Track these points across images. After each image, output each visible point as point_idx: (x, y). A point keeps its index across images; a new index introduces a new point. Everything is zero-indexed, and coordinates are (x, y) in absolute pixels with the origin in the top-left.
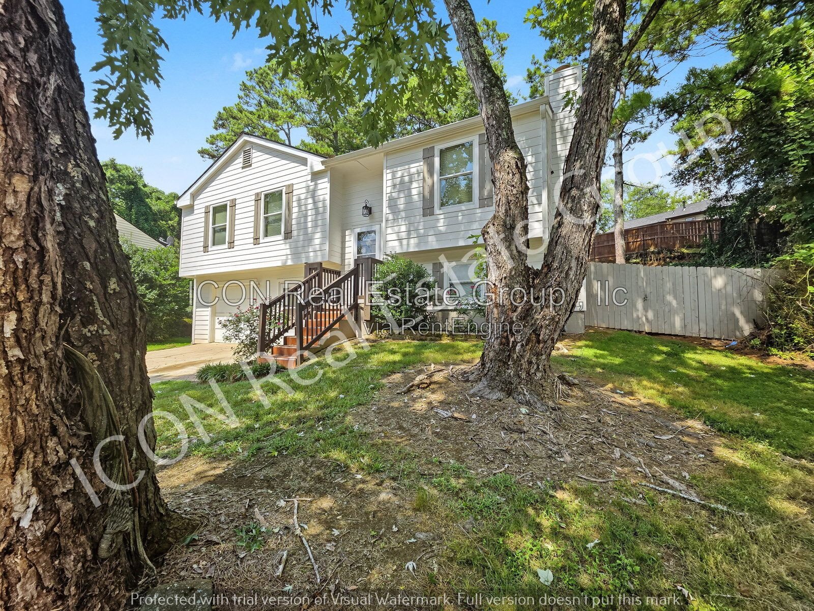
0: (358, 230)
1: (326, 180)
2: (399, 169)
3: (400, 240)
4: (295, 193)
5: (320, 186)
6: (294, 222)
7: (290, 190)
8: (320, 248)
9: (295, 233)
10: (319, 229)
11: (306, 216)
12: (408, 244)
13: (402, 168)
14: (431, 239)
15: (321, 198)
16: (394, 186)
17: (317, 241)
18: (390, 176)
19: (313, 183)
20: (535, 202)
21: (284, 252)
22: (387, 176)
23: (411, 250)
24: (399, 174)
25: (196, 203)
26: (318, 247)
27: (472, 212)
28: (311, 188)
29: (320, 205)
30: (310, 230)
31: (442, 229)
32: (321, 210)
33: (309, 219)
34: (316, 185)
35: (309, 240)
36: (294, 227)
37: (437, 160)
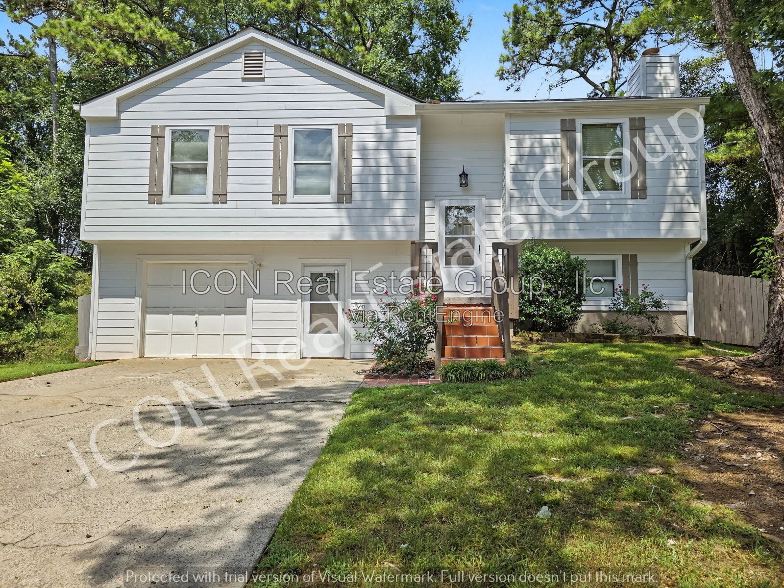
0: (446, 203)
1: (415, 129)
2: (527, 136)
3: (530, 223)
4: (355, 138)
5: (402, 137)
6: (354, 179)
7: (346, 133)
8: (404, 221)
9: (356, 196)
10: (401, 196)
11: (378, 175)
12: (541, 230)
13: (532, 136)
14: (572, 227)
15: (405, 153)
16: (520, 156)
17: (399, 212)
18: (513, 143)
19: (389, 130)
20: (691, 202)
21: (336, 221)
22: (510, 143)
23: (546, 237)
24: (528, 143)
25: (123, 116)
26: (399, 221)
27: (623, 202)
28: (386, 136)
29: (403, 162)
30: (385, 195)
31: (587, 217)
32: (404, 170)
33: (384, 179)
34: (395, 133)
35: (383, 208)
36: (355, 187)
37: (579, 136)
